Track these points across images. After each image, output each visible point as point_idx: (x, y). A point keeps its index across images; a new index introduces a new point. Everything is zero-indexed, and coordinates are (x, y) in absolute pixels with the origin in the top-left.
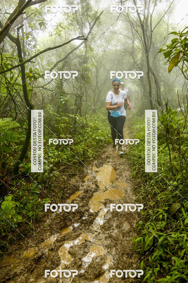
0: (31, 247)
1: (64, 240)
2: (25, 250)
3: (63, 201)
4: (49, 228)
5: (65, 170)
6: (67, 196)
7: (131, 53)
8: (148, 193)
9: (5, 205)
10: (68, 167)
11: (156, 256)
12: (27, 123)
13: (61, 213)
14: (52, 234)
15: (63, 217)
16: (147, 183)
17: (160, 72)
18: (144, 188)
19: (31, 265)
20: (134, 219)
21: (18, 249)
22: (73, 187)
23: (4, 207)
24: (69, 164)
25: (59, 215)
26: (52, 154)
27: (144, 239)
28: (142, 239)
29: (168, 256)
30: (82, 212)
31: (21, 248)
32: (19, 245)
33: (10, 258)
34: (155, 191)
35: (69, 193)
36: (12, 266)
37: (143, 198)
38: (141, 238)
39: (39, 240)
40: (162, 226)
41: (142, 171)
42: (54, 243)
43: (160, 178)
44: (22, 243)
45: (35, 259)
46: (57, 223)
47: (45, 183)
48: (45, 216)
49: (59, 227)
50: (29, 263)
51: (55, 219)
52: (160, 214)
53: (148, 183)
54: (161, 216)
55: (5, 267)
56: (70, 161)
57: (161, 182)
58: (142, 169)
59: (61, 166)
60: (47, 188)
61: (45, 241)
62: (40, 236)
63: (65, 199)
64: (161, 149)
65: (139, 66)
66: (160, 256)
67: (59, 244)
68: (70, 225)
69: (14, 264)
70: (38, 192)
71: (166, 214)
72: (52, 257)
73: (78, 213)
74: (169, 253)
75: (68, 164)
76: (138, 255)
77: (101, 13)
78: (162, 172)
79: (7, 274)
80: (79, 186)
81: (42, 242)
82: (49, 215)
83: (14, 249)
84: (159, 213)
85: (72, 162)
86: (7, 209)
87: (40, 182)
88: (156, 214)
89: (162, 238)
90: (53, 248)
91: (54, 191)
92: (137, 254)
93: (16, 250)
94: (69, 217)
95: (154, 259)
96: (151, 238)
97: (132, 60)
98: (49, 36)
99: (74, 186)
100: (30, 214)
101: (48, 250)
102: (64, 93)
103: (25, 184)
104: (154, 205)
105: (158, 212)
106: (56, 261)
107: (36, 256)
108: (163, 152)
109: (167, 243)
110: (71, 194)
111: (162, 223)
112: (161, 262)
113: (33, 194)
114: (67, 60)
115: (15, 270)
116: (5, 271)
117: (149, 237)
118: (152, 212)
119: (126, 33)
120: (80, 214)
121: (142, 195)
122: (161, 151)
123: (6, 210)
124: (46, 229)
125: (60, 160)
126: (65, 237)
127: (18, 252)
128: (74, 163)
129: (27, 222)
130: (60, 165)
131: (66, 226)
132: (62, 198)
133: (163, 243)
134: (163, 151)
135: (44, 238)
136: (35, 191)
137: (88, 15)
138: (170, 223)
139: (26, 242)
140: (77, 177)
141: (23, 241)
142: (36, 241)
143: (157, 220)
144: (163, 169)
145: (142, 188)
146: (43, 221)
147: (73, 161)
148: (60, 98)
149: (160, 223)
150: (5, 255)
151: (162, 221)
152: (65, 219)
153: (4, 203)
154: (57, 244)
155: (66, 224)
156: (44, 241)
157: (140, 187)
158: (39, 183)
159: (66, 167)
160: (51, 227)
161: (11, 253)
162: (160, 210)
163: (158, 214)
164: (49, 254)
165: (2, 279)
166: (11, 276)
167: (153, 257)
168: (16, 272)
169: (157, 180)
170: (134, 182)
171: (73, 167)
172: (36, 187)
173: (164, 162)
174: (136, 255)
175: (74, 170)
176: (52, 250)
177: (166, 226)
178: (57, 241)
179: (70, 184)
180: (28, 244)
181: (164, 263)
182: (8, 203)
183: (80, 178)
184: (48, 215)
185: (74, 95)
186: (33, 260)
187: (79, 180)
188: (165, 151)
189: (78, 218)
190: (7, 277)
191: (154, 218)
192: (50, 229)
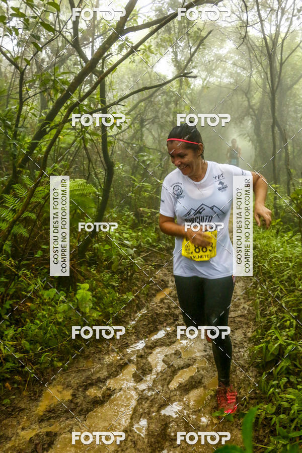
0: (113, 351)
1: (155, 346)
2: (105, 354)
3: (149, 299)
4: (133, 331)
5: (148, 257)
6: (153, 293)
7: (246, 91)
8: (268, 295)
9: (81, 294)
10: (153, 254)
11: (283, 367)
12: (103, 187)
13: (149, 314)
14: (138, 339)
15: (152, 319)
16: (265, 283)
17: (288, 123)
18: (262, 289)
19: (116, 371)
20: (248, 327)
21: (97, 353)
22: (160, 282)
23: (80, 297)
24: (154, 250)
25: (146, 316)
26: (128, 235)
27: (267, 347)
28: (264, 347)
29: (297, 370)
30: (176, 315)
31: (100, 352)
32: (97, 347)
33: (87, 361)
34: (278, 294)
35: (156, 290)
36: (92, 371)
37: (261, 302)
38: (262, 345)
39: (122, 345)
40: (289, 334)
41: (258, 266)
42: (143, 349)
43: (285, 277)
44: (100, 346)
45: (120, 365)
46: (145, 325)
47: (122, 273)
48: (127, 316)
49: (147, 330)
50: (114, 369)
51: (142, 320)
52: (286, 321)
53: (267, 283)
54: (288, 323)
55: (84, 370)
56: (155, 247)
57: (286, 282)
58: (259, 264)
59: (142, 252)
60: (126, 280)
61: (131, 346)
62: (123, 339)
63: (151, 296)
64: (286, 238)
65: (256, 112)
66: (287, 369)
67: (150, 351)
68: (162, 329)
69: (94, 368)
70: (114, 284)
71: (295, 321)
72: (142, 364)
73: (171, 315)
74: (299, 365)
75: (152, 250)
76: (256, 369)
77: (209, 33)
78: (289, 269)
79: (88, 378)
80: (168, 281)
81: (127, 346)
82: (132, 315)
83: (92, 352)
84: (285, 319)
85: (157, 248)
86: (84, 300)
87: (115, 271)
88: (281, 320)
89: (290, 347)
90: (143, 354)
91: (136, 285)
92: (255, 367)
93: (94, 353)
94: (159, 320)
95: (280, 370)
96: (276, 345)
97: (246, 103)
98: (130, 62)
99: (162, 280)
100: (110, 310)
101: (137, 356)
102: (145, 146)
103: (95, 272)
104: (276, 311)
105: (284, 317)
106: (147, 370)
107: (121, 362)
108: (288, 243)
109: (296, 355)
110: (158, 291)
111: (290, 331)
112: (288, 376)
113: (106, 286)
114: (152, 100)
115: (98, 375)
116: (84, 375)
117: (274, 345)
118: (274, 317)
119: (237, 58)
120: (173, 317)
121: (259, 298)
122: (287, 240)
123: (82, 300)
124: (129, 331)
125: (142, 244)
126: (156, 342)
127: (97, 355)
128: (161, 249)
129: (104, 320)
130: (141, 250)
131: (156, 330)
132: (147, 294)
133: (291, 353)
134: (289, 241)
135: (129, 342)
136: (111, 283)
137: (188, 34)
138: (300, 334)
139: (105, 345)
140: (164, 269)
141: (101, 344)
142: (119, 346)
143: (282, 327)
144: (290, 264)
145: (260, 289)
146: (124, 322)
147: (159, 246)
148: (143, 156)
149: (287, 330)
150: (81, 358)
151: (289, 328)
152: (154, 321)
153: (79, 291)
154: (146, 351)
155: (156, 327)
156: (129, 346)
157: (256, 288)
158: (114, 273)
159: (149, 254)
160: (136, 329)
161: (88, 356)
162: (287, 317)
163: (283, 320)
164: (137, 361)
165: (83, 382)
166: (94, 381)
167: (279, 368)
168: (99, 377)
169: (282, 279)
170: (246, 281)
171: (158, 256)
172: (111, 278)
173: (291, 256)
174: (254, 369)
175: (161, 259)
176: (141, 357)
177: (294, 337)
178: (146, 347)
179: (155, 278)
180: (108, 347)
181: (292, 376)
182: (85, 292)
183: (169, 271)
184: (130, 315)
185: (158, 150)
186: (118, 366)
187: (167, 273)
188: (292, 242)
189: (172, 321)
190: (89, 382)
191: (278, 325)
192: (136, 333)
